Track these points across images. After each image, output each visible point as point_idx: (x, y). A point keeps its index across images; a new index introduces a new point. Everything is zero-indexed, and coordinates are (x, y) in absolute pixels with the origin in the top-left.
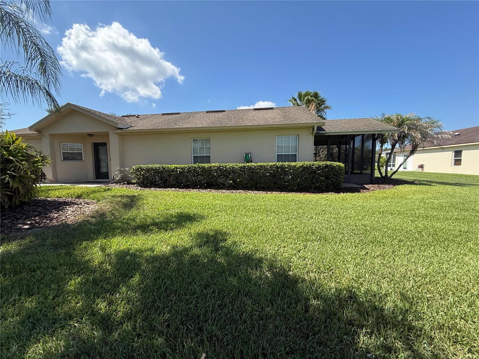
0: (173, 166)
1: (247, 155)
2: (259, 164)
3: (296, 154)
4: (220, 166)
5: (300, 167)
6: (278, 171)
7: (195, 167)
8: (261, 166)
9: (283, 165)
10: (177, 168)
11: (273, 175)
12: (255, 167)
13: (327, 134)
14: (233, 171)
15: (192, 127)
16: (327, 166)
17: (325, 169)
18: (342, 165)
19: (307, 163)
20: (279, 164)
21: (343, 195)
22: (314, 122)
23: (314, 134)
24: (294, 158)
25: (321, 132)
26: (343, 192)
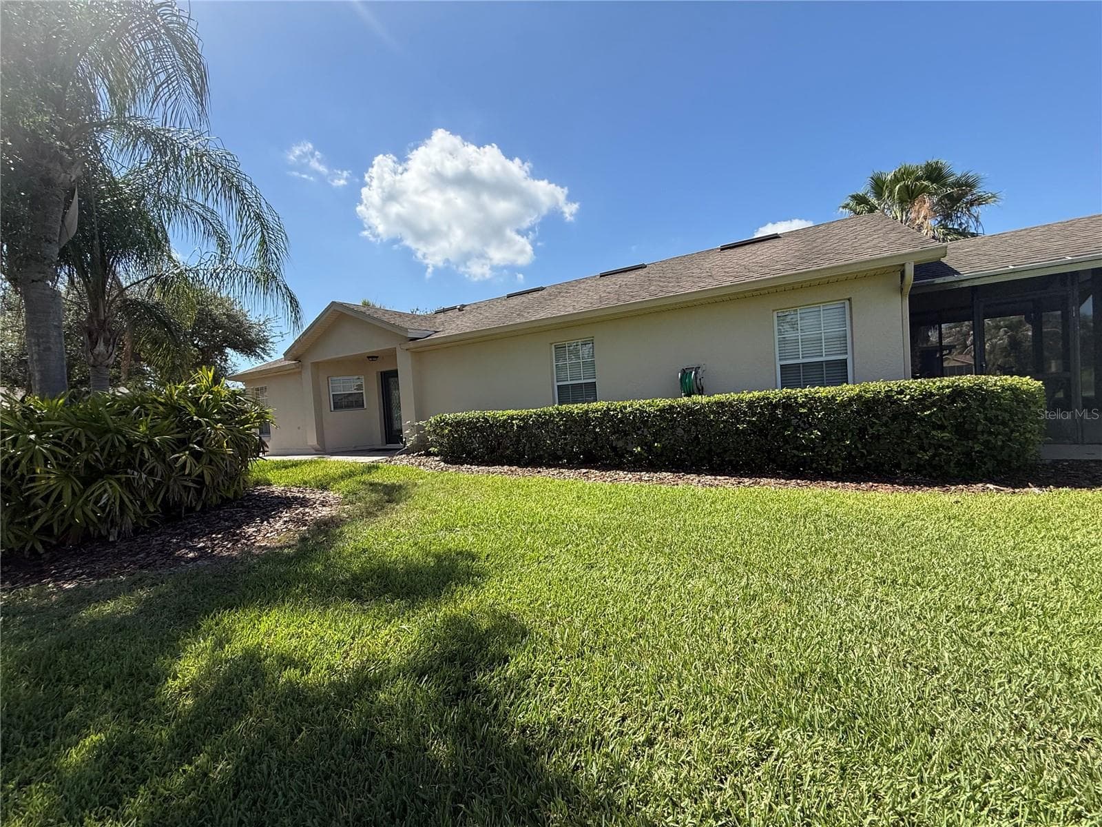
0: (502, 415)
1: (685, 373)
2: (717, 397)
3: (845, 362)
4: (609, 409)
5: (851, 400)
6: (773, 414)
7: (551, 415)
8: (721, 404)
9: (789, 398)
10: (513, 419)
11: (759, 429)
12: (703, 406)
13: (966, 284)
14: (641, 420)
15: (549, 316)
16: (958, 393)
17: (954, 401)
18: (1029, 383)
19: (879, 386)
20: (777, 394)
21: (1033, 495)
22: (903, 252)
23: (907, 290)
24: (837, 372)
25: (939, 281)
26: (1041, 484)
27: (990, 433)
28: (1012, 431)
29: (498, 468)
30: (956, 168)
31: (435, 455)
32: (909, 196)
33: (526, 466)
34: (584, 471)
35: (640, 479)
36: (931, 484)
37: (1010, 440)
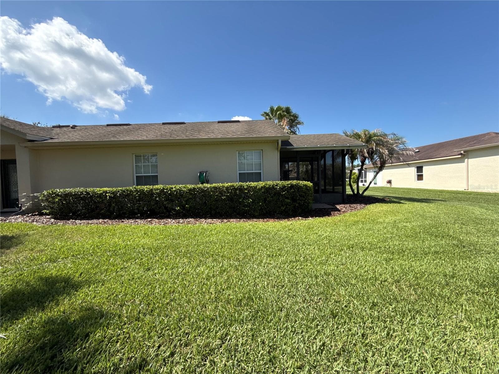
0: (99, 190)
1: (201, 173)
2: (214, 185)
3: (260, 173)
4: (164, 189)
5: (262, 187)
6: (235, 192)
7: (131, 191)
8: (215, 188)
9: (241, 186)
10: (106, 192)
11: (230, 199)
12: (208, 189)
13: (295, 150)
14: (180, 195)
15: (132, 139)
16: (292, 186)
17: (291, 189)
18: (310, 184)
19: (270, 183)
20: (237, 184)
21: (311, 220)
22: (278, 135)
23: (279, 149)
24: (257, 177)
25: (288, 147)
26: (312, 217)
27: (300, 200)
28: (306, 199)
29: (95, 221)
30: (294, 111)
31: (46, 214)
32: (281, 117)
33: (114, 218)
34: (150, 220)
35: (179, 222)
36: (285, 219)
37: (305, 202)
